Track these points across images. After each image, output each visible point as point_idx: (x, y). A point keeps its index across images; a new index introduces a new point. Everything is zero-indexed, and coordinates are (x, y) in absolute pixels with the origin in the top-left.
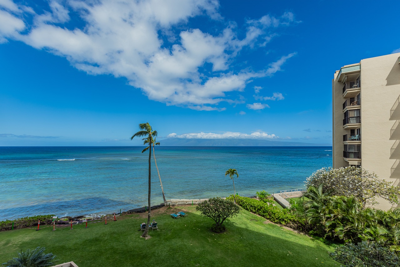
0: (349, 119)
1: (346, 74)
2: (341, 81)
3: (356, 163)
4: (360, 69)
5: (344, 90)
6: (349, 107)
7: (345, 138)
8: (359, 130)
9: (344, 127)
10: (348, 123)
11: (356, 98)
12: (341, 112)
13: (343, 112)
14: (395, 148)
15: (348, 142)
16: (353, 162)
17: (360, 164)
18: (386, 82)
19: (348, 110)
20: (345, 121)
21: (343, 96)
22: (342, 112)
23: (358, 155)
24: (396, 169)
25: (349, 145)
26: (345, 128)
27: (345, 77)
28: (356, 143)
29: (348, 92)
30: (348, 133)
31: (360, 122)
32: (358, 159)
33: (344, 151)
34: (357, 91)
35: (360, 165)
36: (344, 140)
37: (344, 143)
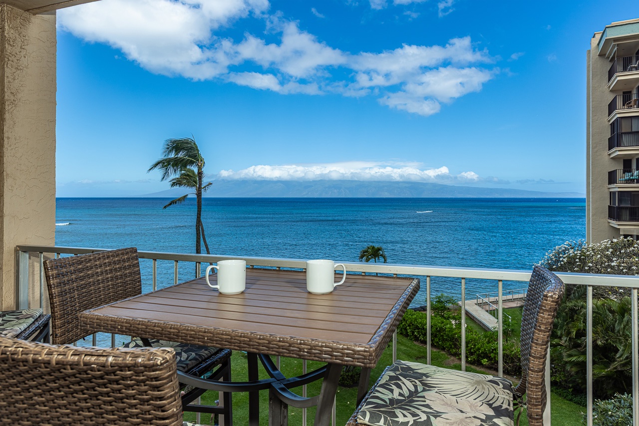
0: (620, 137)
1: (615, 40)
2: (605, 55)
3: (634, 231)
5: (611, 74)
6: (621, 111)
7: (612, 177)
9: (610, 155)
10: (618, 146)
11: (635, 92)
13: (609, 121)
15: (618, 187)
16: (628, 228)
19: (619, 118)
20: (613, 142)
21: (609, 87)
22: (607, 123)
25: (621, 191)
26: (612, 156)
27: (614, 48)
28: (635, 187)
29: (619, 78)
30: (619, 167)
33: (609, 207)
34: (636, 76)
36: (610, 183)
37: (609, 188)
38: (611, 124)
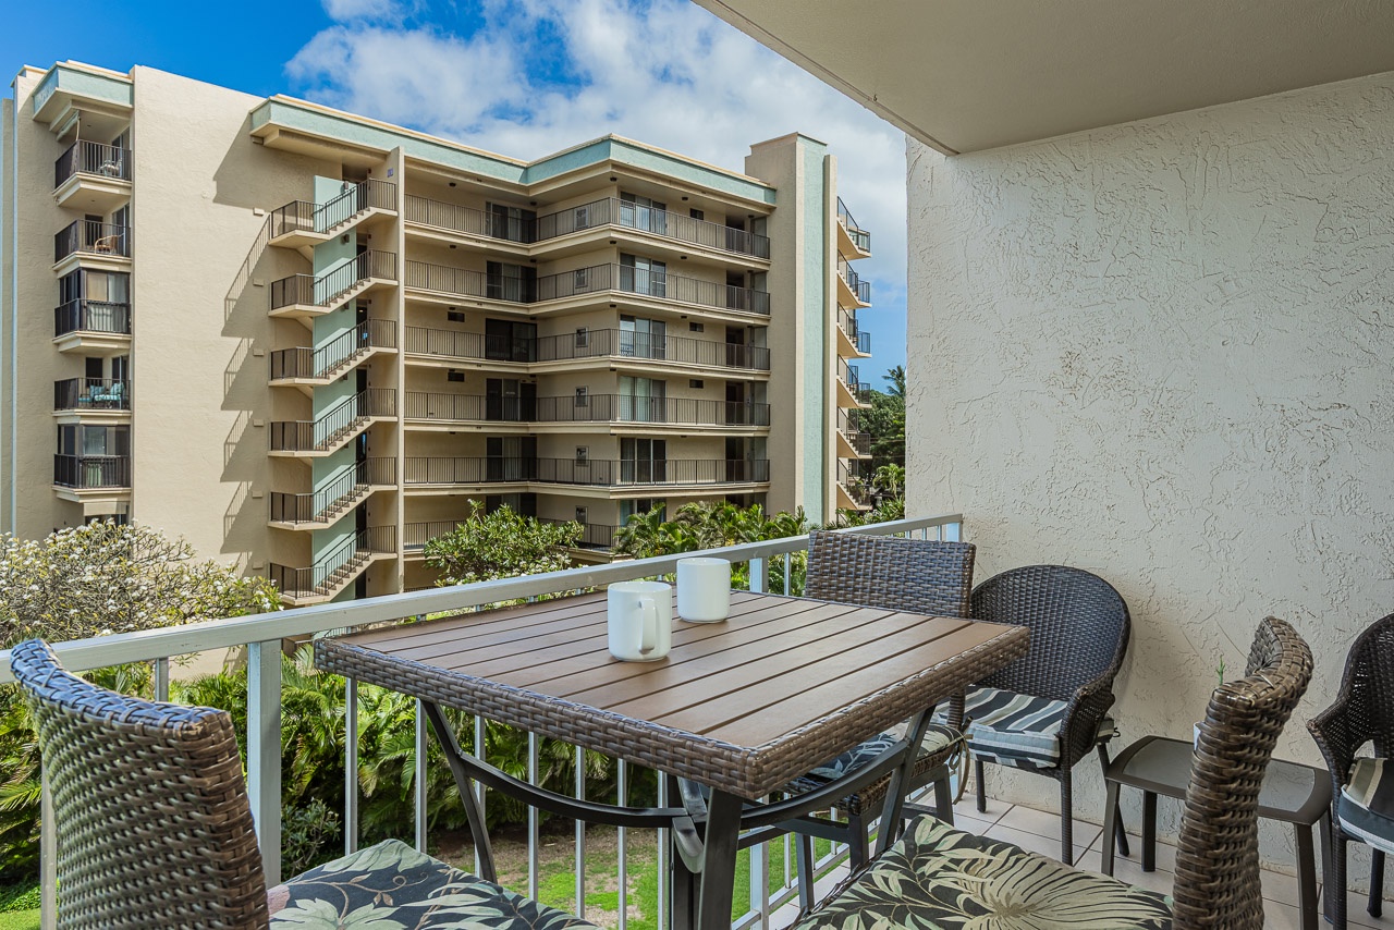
0: (84, 310)
1: (77, 101)
2: (48, 124)
3: (110, 506)
4: (132, 101)
5: (62, 171)
6: (87, 255)
7: (63, 394)
8: (122, 366)
9: (58, 345)
10: (81, 328)
11: (109, 221)
12: (50, 273)
13: (57, 271)
14: (237, 440)
15: (77, 416)
16: (98, 501)
17: (127, 507)
18: (211, 190)
19: (84, 268)
20: (67, 318)
21: (58, 197)
22: (52, 274)
23: (119, 471)
24: (238, 517)
25: (86, 425)
26: (64, 348)
27: (71, 114)
28: (111, 417)
29: (83, 185)
30: (79, 373)
31: (128, 331)
32: (120, 490)
33: (56, 456)
34: (117, 191)
35: (124, 512)
36: (58, 406)
37: (57, 417)
38: (61, 279)
